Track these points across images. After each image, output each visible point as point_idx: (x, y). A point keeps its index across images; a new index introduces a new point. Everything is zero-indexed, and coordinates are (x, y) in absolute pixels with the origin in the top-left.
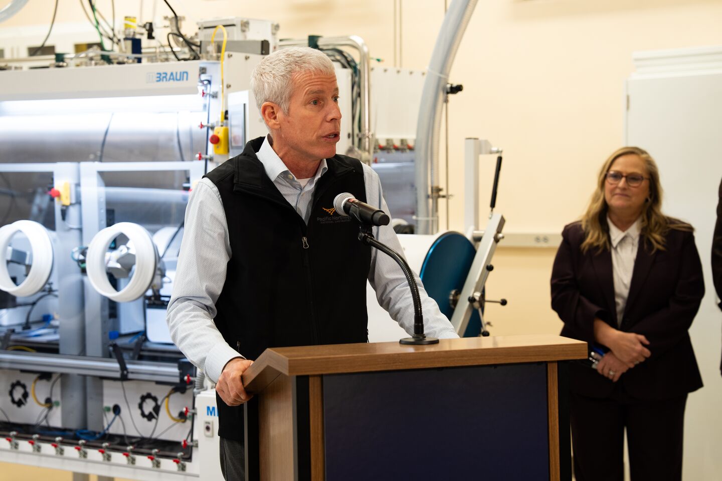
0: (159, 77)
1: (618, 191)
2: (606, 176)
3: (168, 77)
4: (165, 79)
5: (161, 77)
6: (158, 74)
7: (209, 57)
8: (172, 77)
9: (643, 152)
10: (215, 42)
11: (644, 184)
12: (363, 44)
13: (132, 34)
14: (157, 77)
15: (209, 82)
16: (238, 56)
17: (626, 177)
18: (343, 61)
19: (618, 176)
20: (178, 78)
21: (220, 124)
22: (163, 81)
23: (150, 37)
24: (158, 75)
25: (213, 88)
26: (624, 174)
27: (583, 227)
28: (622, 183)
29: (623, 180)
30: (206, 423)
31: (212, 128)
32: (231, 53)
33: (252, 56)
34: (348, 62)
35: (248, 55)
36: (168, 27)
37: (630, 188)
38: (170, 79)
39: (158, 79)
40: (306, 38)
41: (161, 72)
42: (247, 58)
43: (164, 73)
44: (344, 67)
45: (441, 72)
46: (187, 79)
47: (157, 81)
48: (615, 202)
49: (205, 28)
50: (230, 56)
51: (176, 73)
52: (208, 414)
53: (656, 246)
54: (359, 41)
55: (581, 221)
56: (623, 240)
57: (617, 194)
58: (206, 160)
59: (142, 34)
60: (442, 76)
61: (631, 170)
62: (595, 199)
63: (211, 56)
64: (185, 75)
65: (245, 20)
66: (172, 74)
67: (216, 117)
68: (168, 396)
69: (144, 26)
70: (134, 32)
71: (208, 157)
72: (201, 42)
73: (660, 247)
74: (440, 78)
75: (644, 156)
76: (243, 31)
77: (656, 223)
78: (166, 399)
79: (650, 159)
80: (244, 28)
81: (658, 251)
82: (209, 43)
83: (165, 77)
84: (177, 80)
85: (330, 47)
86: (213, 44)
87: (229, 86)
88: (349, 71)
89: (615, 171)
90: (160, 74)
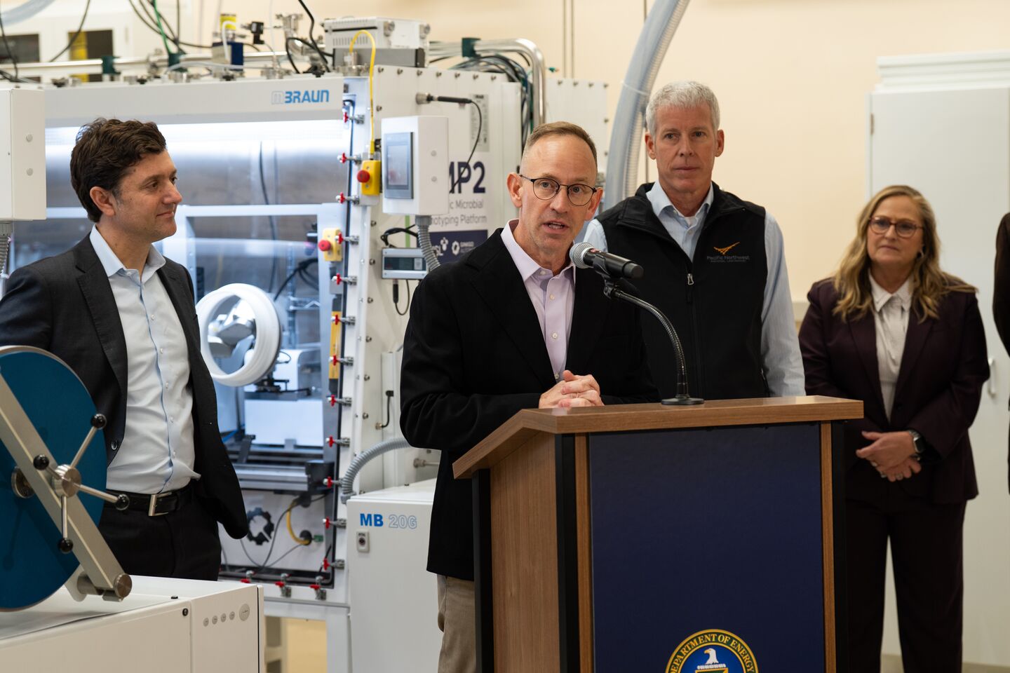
0: (289, 97)
1: (885, 242)
2: (868, 222)
3: (301, 97)
4: (297, 100)
5: (292, 97)
6: (287, 93)
7: (347, 70)
8: (306, 98)
9: (916, 193)
10: (354, 50)
11: (917, 234)
12: (535, 50)
13: (231, 36)
14: (287, 97)
15: (353, 103)
16: (390, 70)
17: (895, 225)
18: (510, 72)
19: (885, 222)
20: (315, 98)
21: (369, 157)
22: (294, 102)
23: (257, 41)
24: (288, 95)
25: (359, 111)
26: (893, 222)
27: (837, 286)
28: (890, 232)
29: (892, 228)
30: (360, 534)
31: (358, 162)
32: (382, 67)
33: (405, 69)
34: (516, 73)
35: (401, 68)
36: (280, 27)
37: (901, 239)
38: (304, 100)
39: (288, 100)
40: (460, 41)
41: (292, 90)
42: (399, 72)
43: (296, 92)
44: (511, 80)
45: (640, 89)
46: (327, 100)
47: (287, 102)
48: (880, 256)
49: (334, 31)
50: (380, 71)
51: (313, 92)
52: (362, 524)
53: (927, 311)
54: (529, 45)
55: (834, 278)
56: (890, 302)
57: (883, 246)
58: (349, 202)
59: (243, 37)
60: (642, 93)
61: (901, 216)
62: (853, 251)
63: (350, 69)
64: (325, 94)
65: (390, 21)
66: (307, 93)
67: (363, 147)
68: (289, 510)
69: (249, 27)
70: (234, 35)
71: (353, 197)
72: (334, 50)
73: (932, 314)
74: (639, 96)
75: (917, 198)
76: (387, 35)
77: (932, 284)
78: (288, 513)
79: (923, 203)
80: (388, 32)
81: (929, 318)
82: (346, 51)
83: (298, 97)
84: (314, 101)
85: (492, 54)
86: (353, 54)
87: (379, 109)
88: (518, 85)
89: (881, 217)
90: (290, 93)
